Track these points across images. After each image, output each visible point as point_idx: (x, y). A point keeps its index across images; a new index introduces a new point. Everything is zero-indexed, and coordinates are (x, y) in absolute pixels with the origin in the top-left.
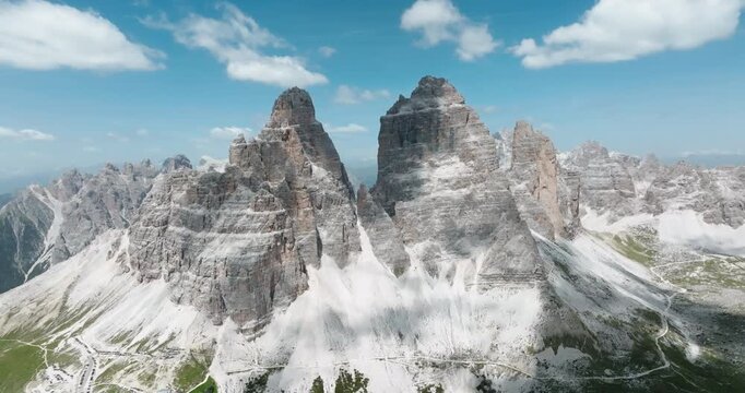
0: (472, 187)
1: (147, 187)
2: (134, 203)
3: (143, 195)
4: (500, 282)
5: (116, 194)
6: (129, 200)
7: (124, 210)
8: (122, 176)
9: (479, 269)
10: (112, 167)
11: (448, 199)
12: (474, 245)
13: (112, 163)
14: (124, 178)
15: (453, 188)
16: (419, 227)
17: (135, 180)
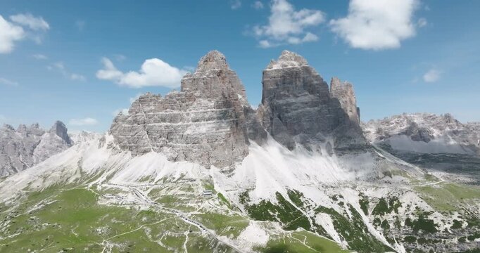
0: (320, 106)
1: (38, 141)
2: (28, 152)
3: (34, 147)
4: (348, 151)
5: (15, 144)
6: (24, 149)
7: (21, 156)
8: (17, 133)
9: (333, 147)
10: (10, 127)
11: (309, 112)
12: (326, 136)
13: (10, 124)
14: (19, 136)
15: (310, 107)
16: (296, 127)
17: (27, 136)
